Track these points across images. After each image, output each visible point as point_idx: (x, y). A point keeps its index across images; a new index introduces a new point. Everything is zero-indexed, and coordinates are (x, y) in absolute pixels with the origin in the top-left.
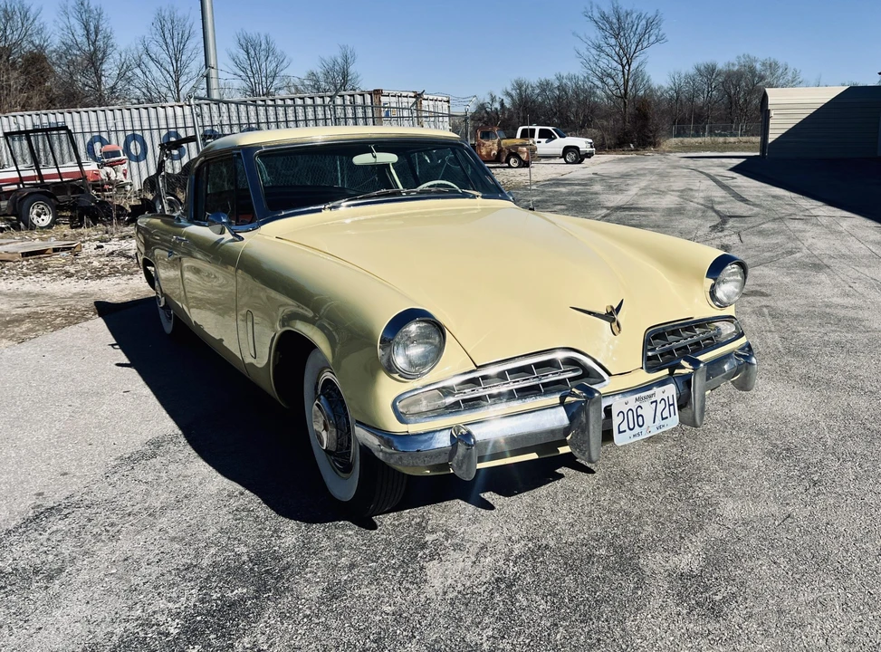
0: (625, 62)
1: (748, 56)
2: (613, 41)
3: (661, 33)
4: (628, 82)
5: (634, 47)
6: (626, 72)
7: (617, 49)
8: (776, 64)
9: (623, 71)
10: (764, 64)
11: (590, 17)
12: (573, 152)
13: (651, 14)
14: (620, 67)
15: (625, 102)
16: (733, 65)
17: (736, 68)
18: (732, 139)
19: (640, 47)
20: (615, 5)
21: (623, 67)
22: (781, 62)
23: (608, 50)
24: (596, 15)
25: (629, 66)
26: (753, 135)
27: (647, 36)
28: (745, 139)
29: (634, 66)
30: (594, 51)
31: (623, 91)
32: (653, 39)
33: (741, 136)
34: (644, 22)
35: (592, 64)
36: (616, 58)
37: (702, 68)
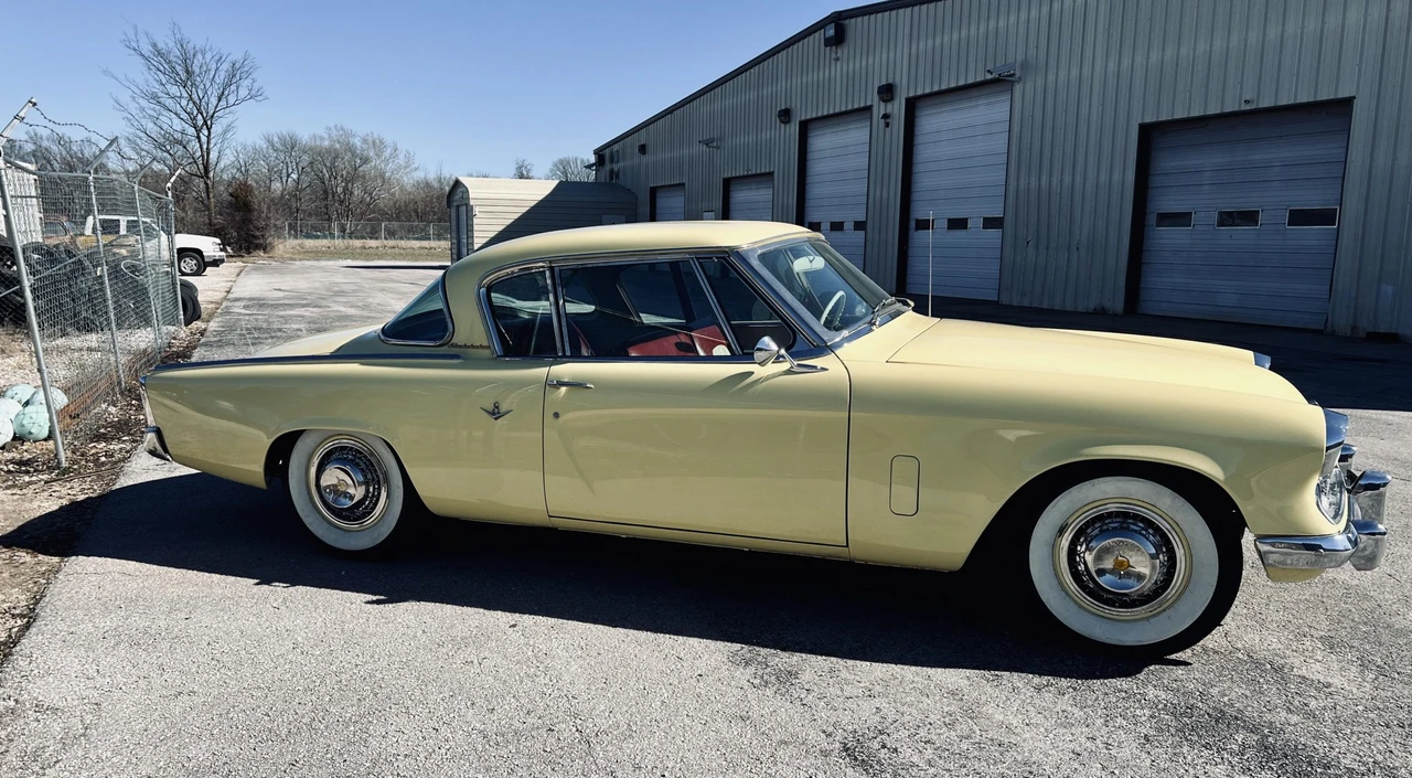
0: (200, 122)
1: (342, 129)
2: (174, 90)
3: (256, 86)
4: (208, 154)
5: (214, 101)
6: (204, 139)
7: (184, 103)
8: (381, 142)
9: (198, 137)
10: (365, 141)
11: (135, 49)
12: (192, 258)
13: (238, 56)
14: (191, 131)
15: (206, 183)
16: (322, 139)
17: (326, 143)
18: (372, 243)
19: (223, 103)
20: (178, 36)
21: (198, 131)
22: (388, 140)
23: (169, 102)
24: (146, 49)
25: (209, 129)
26: (401, 238)
27: (233, 87)
28: (391, 243)
29: (217, 129)
30: (144, 103)
31: (201, 167)
32: (243, 92)
33: (386, 239)
34: (225, 66)
35: (144, 122)
36: (184, 115)
37: (276, 139)
